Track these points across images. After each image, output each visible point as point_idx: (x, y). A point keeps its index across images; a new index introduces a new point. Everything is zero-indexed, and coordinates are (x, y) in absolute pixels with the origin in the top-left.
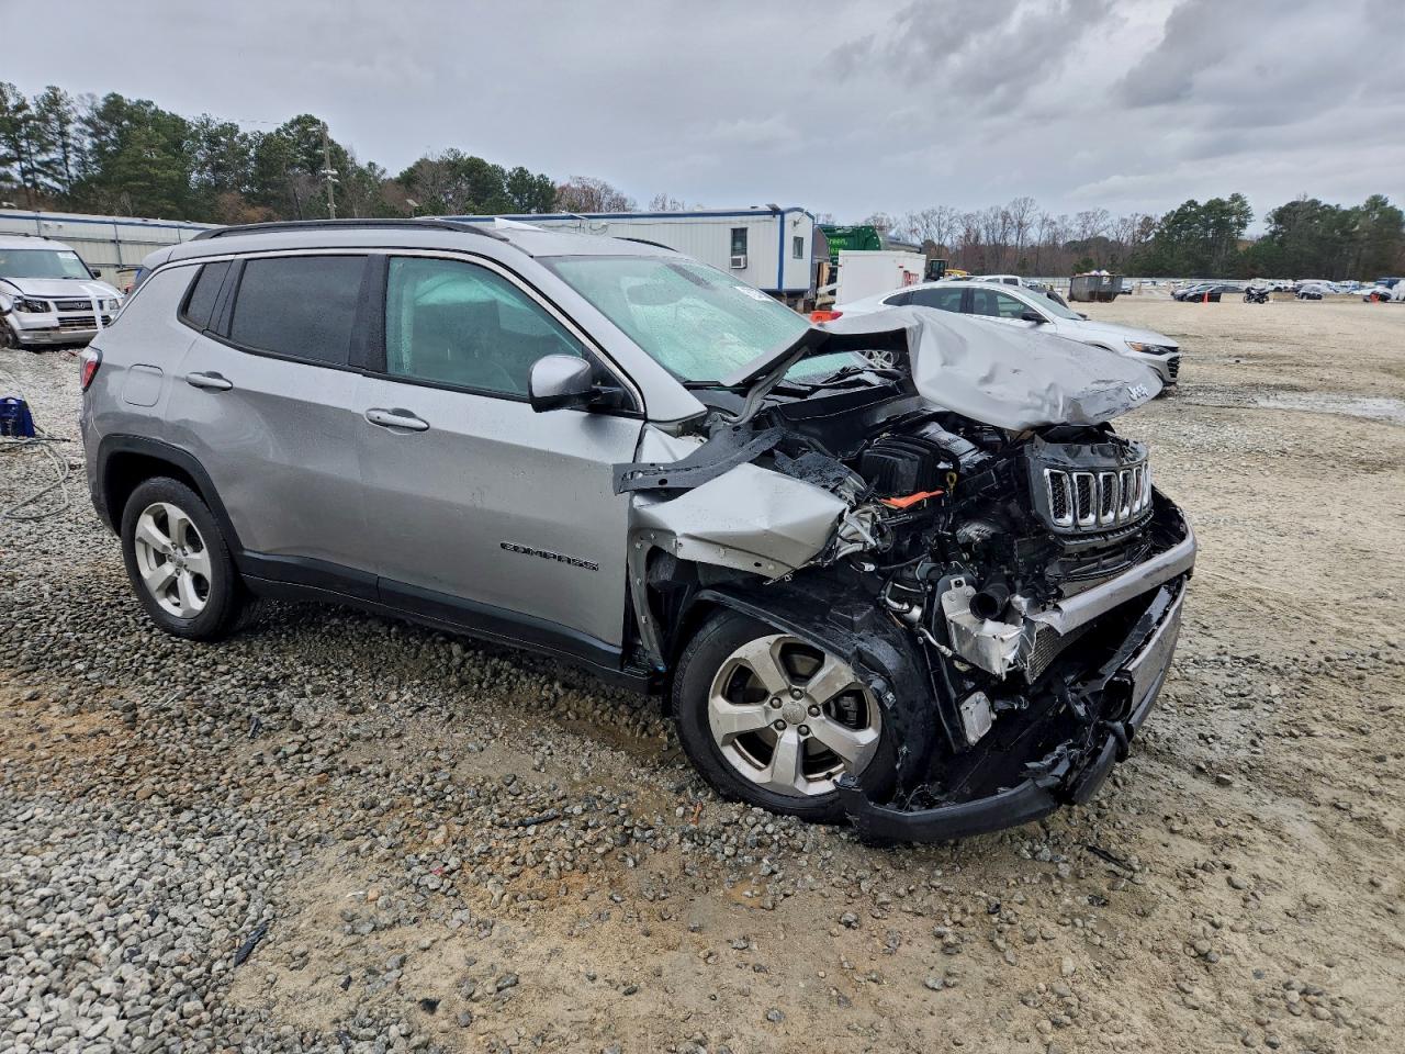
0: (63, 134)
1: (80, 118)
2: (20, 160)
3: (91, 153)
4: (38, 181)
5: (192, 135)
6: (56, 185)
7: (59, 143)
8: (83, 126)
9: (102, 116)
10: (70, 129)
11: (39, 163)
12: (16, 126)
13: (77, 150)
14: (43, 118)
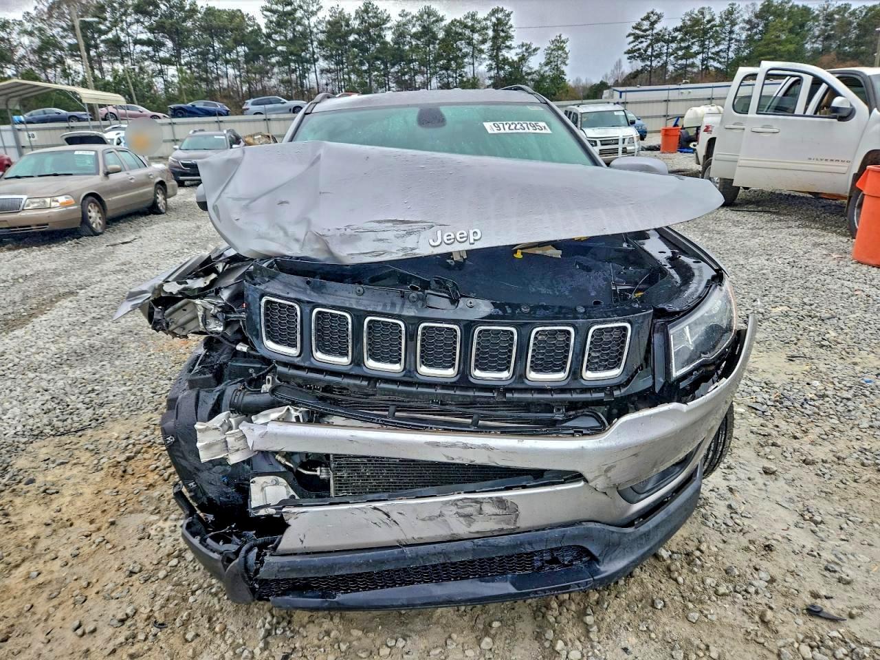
0: (731, 32)
1: (744, 20)
2: (703, 52)
3: (744, 41)
4: (709, 64)
5: (813, 18)
6: (718, 65)
7: (727, 38)
8: (744, 25)
9: (757, 16)
10: (736, 28)
11: (713, 53)
12: (705, 32)
13: (736, 41)
14: (722, 25)
